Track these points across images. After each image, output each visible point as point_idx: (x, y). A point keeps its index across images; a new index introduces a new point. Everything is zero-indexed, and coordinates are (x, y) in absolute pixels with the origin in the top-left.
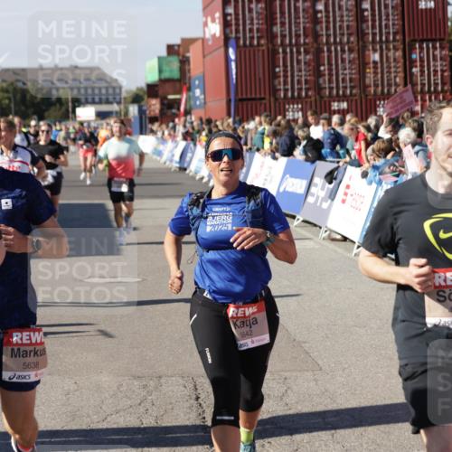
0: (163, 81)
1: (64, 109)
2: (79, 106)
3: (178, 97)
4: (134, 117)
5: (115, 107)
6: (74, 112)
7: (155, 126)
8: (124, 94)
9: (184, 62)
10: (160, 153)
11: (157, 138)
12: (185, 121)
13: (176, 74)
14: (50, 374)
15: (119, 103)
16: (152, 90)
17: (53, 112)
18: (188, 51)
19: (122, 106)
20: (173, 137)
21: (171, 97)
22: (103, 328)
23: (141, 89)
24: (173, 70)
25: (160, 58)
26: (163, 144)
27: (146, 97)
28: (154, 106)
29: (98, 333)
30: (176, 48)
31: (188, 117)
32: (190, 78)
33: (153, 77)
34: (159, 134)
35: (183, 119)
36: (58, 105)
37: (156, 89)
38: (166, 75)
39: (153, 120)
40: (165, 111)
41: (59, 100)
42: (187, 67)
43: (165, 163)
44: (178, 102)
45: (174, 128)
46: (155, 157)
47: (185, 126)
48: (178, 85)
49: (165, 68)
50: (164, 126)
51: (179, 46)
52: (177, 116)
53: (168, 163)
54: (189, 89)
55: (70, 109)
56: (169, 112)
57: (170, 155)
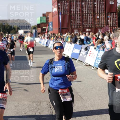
0: (42, 23)
1: (15, 31)
2: (19, 30)
3: (45, 27)
4: (34, 33)
5: (29, 30)
6: (18, 31)
7: (40, 35)
8: (31, 27)
9: (47, 18)
10: (41, 43)
11: (40, 38)
12: (48, 34)
13: (45, 21)
14: (11, 101)
15: (30, 29)
16: (39, 26)
17: (12, 31)
18: (48, 15)
19: (31, 30)
20: (44, 38)
21: (44, 27)
22: (26, 89)
23: (36, 25)
24: (44, 20)
25: (41, 17)
26: (42, 40)
27: (37, 28)
28: (39, 30)
29: (24, 90)
30: (45, 14)
31: (48, 33)
32: (49, 22)
33: (39, 22)
34: (41, 37)
35: (47, 33)
36: (14, 30)
37: (40, 25)
38: (42, 22)
39: (39, 34)
40: (42, 31)
41: (14, 28)
42: (48, 20)
43: (42, 45)
44: (45, 29)
45: (44, 36)
46: (39, 43)
47: (47, 35)
48: (45, 24)
49: (42, 20)
50: (42, 35)
51: (46, 14)
52: (45, 33)
53: (43, 45)
54: (48, 25)
55: (17, 31)
56: (43, 32)
57: (43, 43)
